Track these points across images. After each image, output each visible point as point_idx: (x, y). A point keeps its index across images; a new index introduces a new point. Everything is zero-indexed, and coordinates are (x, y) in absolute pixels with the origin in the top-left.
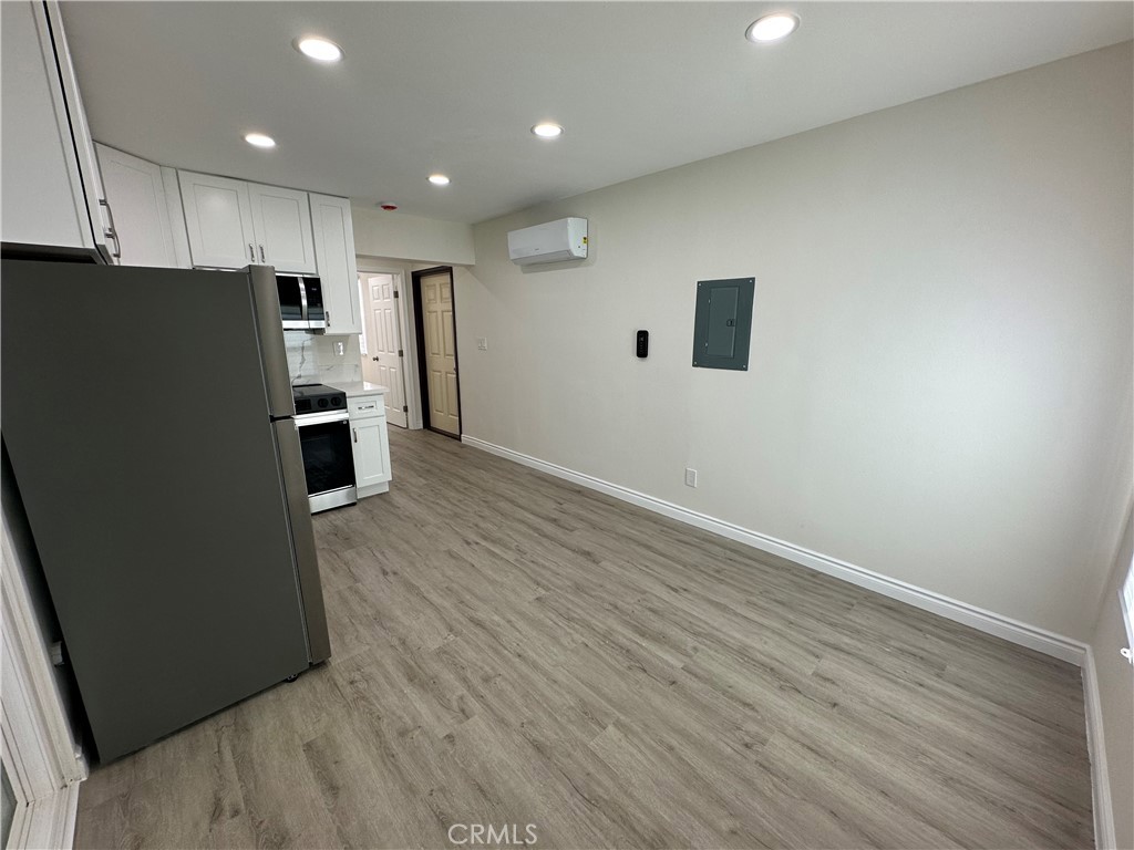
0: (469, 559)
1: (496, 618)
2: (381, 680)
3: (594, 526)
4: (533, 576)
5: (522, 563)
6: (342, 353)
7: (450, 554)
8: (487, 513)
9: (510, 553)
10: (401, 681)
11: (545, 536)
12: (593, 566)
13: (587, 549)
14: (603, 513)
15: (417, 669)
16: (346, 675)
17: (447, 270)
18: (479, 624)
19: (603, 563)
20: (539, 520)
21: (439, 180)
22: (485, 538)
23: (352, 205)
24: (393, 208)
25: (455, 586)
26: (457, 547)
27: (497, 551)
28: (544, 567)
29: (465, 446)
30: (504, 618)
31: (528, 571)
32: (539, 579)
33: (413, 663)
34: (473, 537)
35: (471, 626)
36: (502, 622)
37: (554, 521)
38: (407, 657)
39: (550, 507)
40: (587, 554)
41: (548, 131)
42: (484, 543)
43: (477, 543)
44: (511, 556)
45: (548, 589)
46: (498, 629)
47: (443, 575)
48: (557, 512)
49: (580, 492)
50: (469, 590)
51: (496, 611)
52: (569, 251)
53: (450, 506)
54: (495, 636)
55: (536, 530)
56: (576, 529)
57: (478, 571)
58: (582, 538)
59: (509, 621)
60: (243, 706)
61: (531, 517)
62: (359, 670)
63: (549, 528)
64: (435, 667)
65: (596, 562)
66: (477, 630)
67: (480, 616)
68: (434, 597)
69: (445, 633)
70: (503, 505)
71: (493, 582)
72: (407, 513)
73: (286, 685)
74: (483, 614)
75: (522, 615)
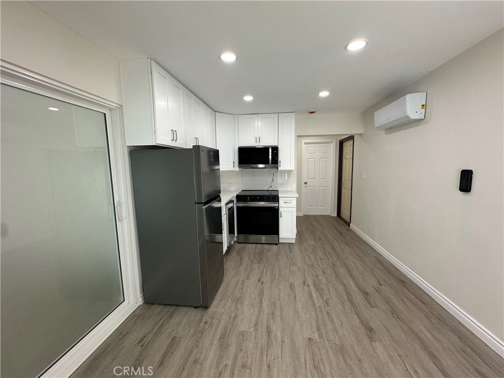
0: (297, 293)
1: (279, 334)
2: (213, 330)
3: (394, 312)
4: (320, 322)
5: (321, 311)
6: (286, 178)
7: (292, 286)
8: (329, 271)
9: (321, 301)
10: (218, 336)
11: (351, 302)
12: (366, 341)
13: (373, 326)
14: (409, 304)
15: (227, 335)
16: (208, 317)
17: (351, 138)
18: (269, 331)
19: (377, 345)
20: (356, 289)
21: (324, 94)
22: (315, 285)
23: (295, 115)
24: (314, 112)
25: (278, 303)
26: (298, 283)
27: (314, 295)
28: (332, 321)
29: (351, 230)
30: (282, 337)
31: (320, 318)
32: (322, 327)
33: (228, 331)
34: (309, 281)
35: (265, 330)
36: (279, 339)
37: (366, 294)
38: (230, 326)
39: (370, 283)
40: (371, 330)
41: (357, 45)
42: (312, 287)
43: (308, 286)
44: (319, 303)
45: (321, 337)
46: (274, 341)
47: (279, 295)
48: (373, 289)
49: (403, 282)
50: (282, 310)
51: (283, 330)
52: (407, 117)
53: (313, 260)
54: (269, 344)
55: (349, 294)
56: (377, 306)
57: (295, 302)
58: (377, 317)
59: (283, 342)
60: (179, 307)
61: (353, 284)
62: (212, 319)
63: (358, 297)
64: (233, 340)
65: (371, 339)
66: (265, 335)
67: (274, 327)
68: (265, 304)
69: (252, 325)
70: (342, 271)
71: (296, 312)
72: (292, 256)
73: (193, 308)
74: (276, 328)
75: (293, 341)
